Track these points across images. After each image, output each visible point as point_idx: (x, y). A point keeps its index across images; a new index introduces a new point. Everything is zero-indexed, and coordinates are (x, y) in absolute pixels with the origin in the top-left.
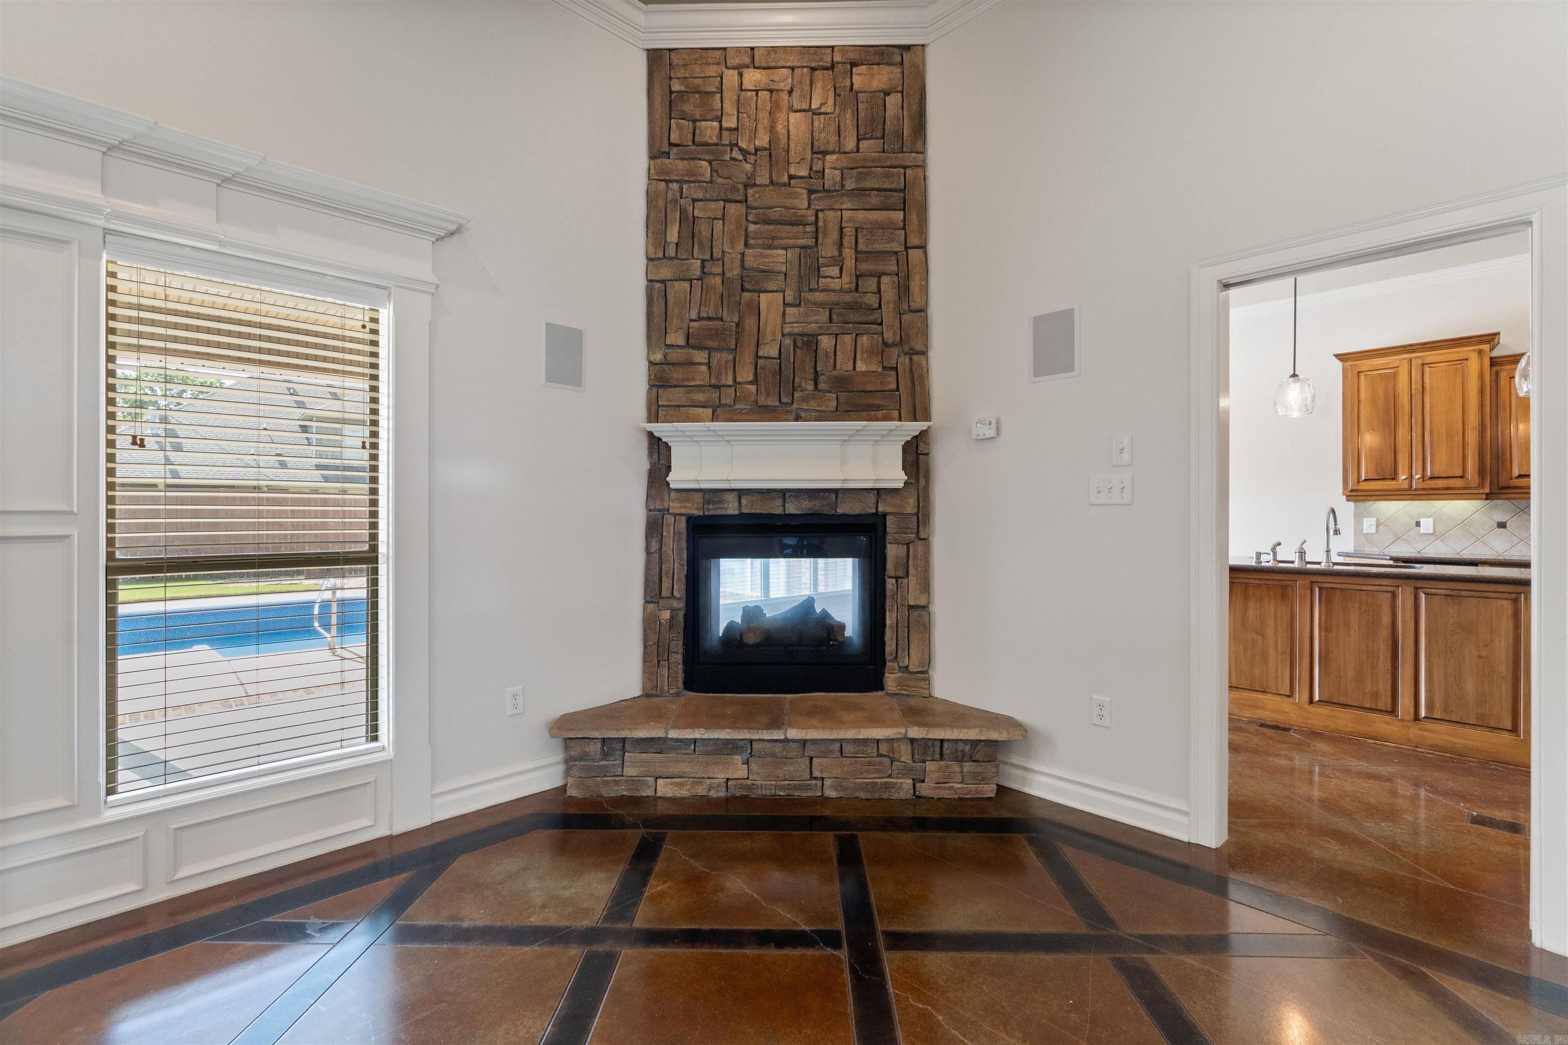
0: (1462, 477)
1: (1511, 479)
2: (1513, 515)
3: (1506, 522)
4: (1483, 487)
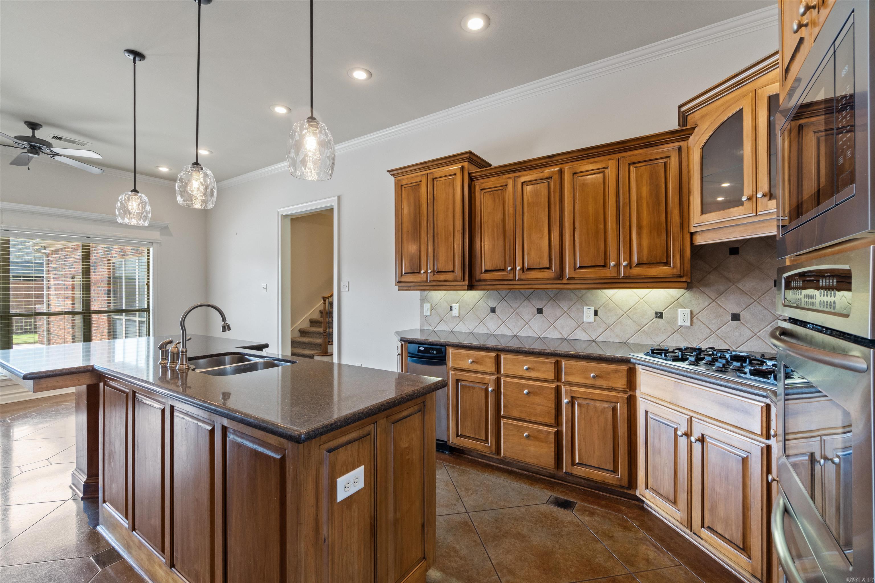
0: (453, 271)
1: (482, 273)
2: (499, 302)
3: (495, 308)
4: (464, 280)
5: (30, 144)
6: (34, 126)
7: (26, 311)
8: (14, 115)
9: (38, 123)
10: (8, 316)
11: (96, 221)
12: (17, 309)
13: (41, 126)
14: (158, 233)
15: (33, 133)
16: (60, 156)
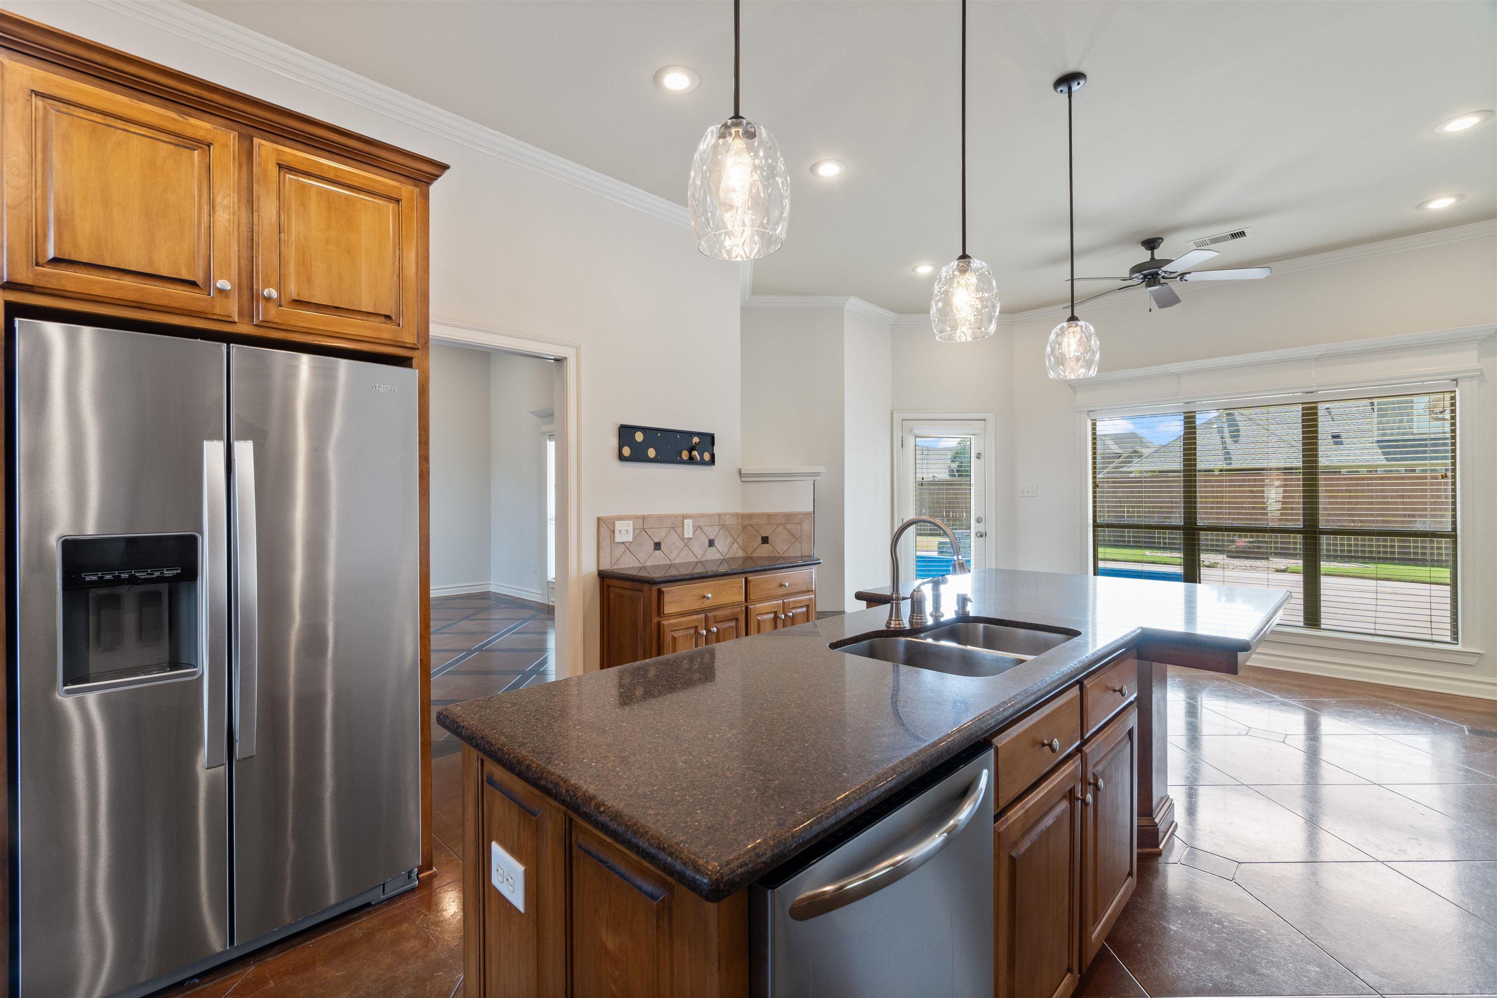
5: (1143, 274)
6: (1151, 244)
7: (1217, 523)
8: (1122, 241)
9: (1157, 236)
10: (1194, 529)
11: (1319, 359)
12: (1206, 519)
13: (1162, 239)
14: (1475, 353)
15: (1153, 254)
16: (1190, 273)
